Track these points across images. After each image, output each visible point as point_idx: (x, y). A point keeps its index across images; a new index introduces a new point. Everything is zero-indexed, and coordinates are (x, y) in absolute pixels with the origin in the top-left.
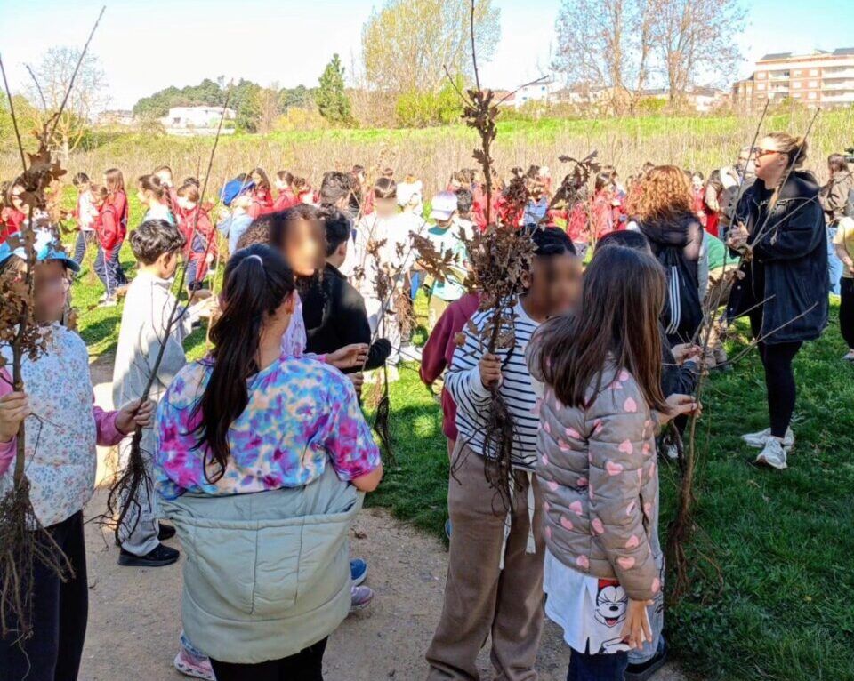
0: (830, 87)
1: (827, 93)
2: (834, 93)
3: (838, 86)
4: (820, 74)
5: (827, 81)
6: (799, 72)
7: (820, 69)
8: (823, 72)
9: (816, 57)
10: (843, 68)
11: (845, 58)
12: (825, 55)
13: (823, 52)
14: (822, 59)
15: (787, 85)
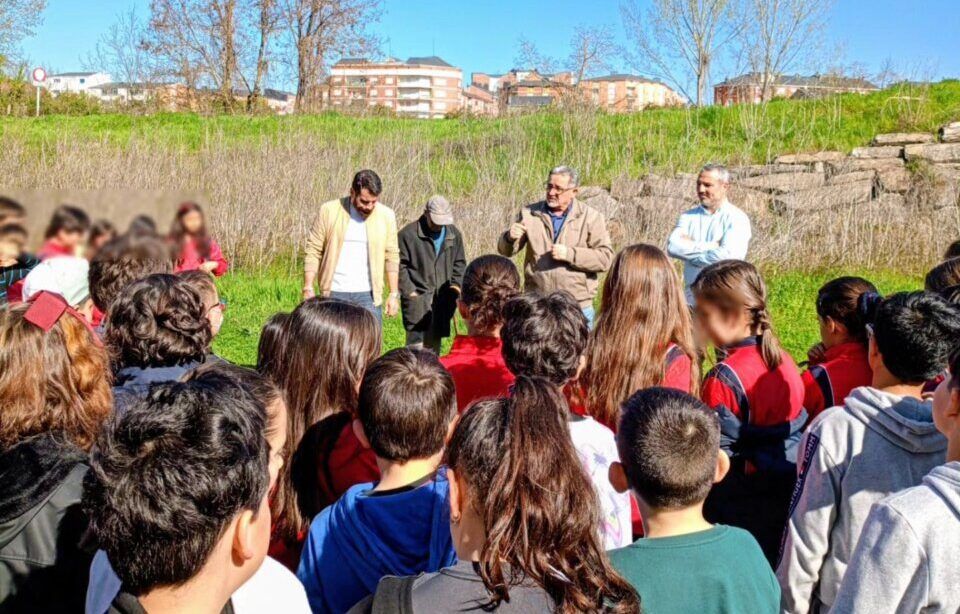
0: (406, 96)
1: (402, 102)
2: (408, 102)
3: (413, 96)
4: (395, 83)
5: (402, 90)
6: (376, 80)
7: (397, 78)
8: (398, 81)
9: (392, 64)
10: (417, 77)
11: (419, 67)
12: (400, 64)
13: (397, 60)
14: (397, 67)
15: (363, 91)
